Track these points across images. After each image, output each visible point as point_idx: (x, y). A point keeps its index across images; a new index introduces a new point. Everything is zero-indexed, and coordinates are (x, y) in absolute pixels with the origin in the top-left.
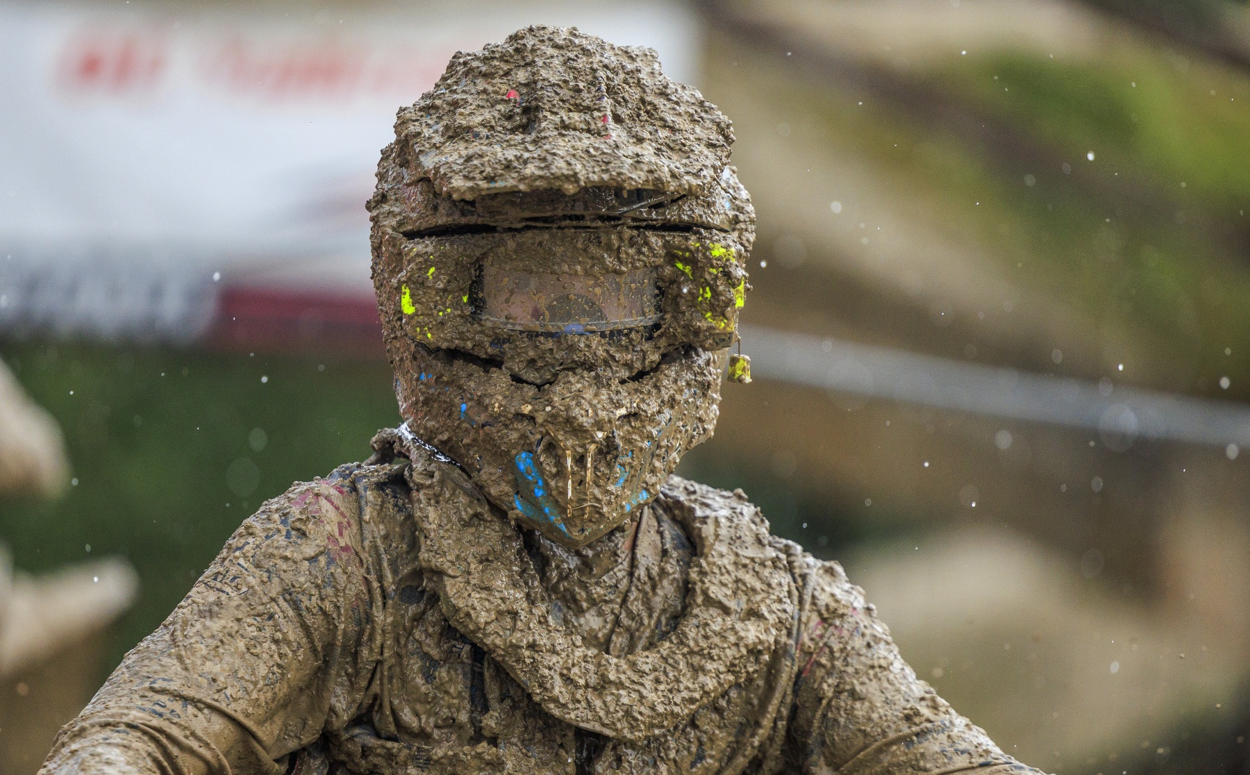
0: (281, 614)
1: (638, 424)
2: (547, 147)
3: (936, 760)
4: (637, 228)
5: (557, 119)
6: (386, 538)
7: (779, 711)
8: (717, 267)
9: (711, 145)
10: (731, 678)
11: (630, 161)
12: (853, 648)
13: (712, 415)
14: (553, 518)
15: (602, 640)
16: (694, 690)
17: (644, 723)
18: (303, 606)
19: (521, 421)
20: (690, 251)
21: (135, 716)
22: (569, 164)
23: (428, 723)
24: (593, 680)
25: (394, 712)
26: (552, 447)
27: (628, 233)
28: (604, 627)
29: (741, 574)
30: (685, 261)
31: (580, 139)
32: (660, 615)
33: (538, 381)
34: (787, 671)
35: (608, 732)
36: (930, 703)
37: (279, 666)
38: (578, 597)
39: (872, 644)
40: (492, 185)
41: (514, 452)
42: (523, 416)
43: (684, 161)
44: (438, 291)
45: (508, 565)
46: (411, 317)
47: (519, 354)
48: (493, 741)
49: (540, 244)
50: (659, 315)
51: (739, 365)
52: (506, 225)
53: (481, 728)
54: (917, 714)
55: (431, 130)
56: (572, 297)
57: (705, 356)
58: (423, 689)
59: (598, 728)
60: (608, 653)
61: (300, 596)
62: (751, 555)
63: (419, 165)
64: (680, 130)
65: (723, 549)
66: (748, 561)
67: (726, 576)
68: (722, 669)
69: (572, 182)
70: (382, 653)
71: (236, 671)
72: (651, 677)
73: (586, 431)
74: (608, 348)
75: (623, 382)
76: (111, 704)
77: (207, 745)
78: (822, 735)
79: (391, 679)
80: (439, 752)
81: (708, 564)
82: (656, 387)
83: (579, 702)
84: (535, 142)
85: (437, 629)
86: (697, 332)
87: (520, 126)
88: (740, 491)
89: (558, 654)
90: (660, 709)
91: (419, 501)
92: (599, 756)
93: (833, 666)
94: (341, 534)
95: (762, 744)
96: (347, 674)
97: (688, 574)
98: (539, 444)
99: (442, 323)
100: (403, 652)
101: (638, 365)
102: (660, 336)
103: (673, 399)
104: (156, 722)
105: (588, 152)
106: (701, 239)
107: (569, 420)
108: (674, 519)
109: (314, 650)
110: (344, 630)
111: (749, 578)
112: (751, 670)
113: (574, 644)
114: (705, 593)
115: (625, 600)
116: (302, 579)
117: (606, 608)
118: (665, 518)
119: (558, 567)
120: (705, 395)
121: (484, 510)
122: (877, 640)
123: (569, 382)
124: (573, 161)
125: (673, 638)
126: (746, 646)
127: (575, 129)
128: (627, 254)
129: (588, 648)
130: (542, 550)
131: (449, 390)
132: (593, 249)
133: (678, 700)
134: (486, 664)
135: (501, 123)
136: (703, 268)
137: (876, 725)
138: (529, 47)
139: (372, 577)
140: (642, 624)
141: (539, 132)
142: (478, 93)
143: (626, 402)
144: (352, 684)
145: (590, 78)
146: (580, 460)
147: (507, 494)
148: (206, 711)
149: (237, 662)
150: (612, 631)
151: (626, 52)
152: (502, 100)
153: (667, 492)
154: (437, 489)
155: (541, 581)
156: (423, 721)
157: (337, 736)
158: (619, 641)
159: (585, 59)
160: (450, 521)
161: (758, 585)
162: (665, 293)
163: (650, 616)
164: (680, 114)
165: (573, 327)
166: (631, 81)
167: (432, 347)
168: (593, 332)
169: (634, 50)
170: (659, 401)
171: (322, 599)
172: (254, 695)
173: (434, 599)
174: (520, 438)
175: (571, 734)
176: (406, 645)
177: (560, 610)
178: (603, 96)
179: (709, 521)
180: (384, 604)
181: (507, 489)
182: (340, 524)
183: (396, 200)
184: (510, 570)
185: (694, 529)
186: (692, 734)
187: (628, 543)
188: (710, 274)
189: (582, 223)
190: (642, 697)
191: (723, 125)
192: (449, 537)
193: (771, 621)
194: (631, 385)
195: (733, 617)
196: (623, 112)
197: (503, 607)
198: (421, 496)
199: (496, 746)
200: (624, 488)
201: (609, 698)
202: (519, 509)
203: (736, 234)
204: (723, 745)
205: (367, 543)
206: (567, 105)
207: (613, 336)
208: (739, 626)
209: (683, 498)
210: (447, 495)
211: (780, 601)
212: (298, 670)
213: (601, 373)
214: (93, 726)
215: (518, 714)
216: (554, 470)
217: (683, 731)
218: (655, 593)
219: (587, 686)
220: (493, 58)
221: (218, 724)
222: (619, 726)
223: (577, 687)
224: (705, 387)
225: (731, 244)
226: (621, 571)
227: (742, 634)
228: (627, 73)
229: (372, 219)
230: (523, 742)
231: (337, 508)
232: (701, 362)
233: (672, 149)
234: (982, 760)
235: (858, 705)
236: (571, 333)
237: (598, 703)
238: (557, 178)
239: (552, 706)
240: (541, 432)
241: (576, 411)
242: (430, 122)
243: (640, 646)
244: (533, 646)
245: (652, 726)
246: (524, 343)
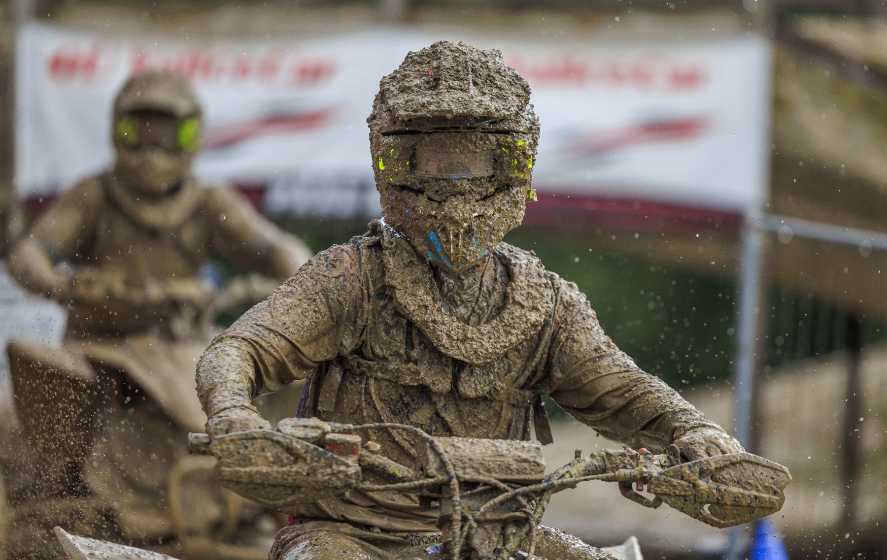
0: (319, 300)
1: (483, 220)
2: (440, 97)
3: (605, 369)
4: (484, 132)
5: (447, 84)
6: (371, 270)
7: (544, 350)
8: (520, 150)
9: (518, 96)
10: (523, 337)
11: (477, 104)
12: (576, 320)
13: (520, 215)
14: (445, 261)
15: (466, 319)
16: (506, 342)
17: (483, 357)
18: (330, 297)
19: (431, 218)
20: (508, 143)
21: (247, 335)
22: (449, 105)
23: (386, 353)
24: (461, 337)
25: (371, 348)
26: (444, 230)
27: (479, 135)
28: (467, 313)
29: (530, 290)
30: (506, 147)
31: (456, 94)
32: (492, 308)
33: (439, 200)
34: (549, 332)
35: (466, 360)
36: (607, 344)
37: (315, 322)
38: (456, 299)
39: (586, 318)
40: (416, 114)
41: (428, 232)
42: (432, 215)
43: (503, 103)
44: (395, 160)
45: (425, 284)
46: (383, 171)
47: (431, 188)
48: (416, 363)
49: (440, 139)
50: (494, 171)
51: (531, 193)
52: (425, 131)
53: (410, 357)
54: (600, 348)
55: (394, 88)
56: (454, 163)
57: (516, 189)
58: (385, 338)
59: (462, 358)
60: (468, 324)
61: (329, 293)
62: (535, 282)
63: (387, 103)
64: (504, 89)
65: (522, 278)
66: (533, 284)
67: (523, 291)
68: (519, 333)
69: (450, 114)
70: (367, 322)
71: (295, 321)
72: (487, 336)
73: (459, 223)
74: (471, 186)
75: (477, 201)
76: (237, 328)
77: (277, 351)
78: (559, 358)
79: (370, 333)
80: (391, 367)
81: (515, 285)
82: (493, 203)
83: (454, 346)
84: (436, 94)
85: (392, 312)
86: (511, 179)
87: (432, 87)
88: (533, 251)
89: (445, 325)
90: (490, 350)
91: (386, 255)
92: (463, 370)
93: (566, 328)
94: (351, 268)
95: (536, 365)
96: (351, 330)
97: (506, 290)
98: (438, 228)
99: (397, 174)
100: (377, 322)
101: (484, 193)
102: (495, 180)
103: (500, 208)
104: (255, 338)
105: (458, 100)
106: (513, 137)
107: (451, 218)
108: (502, 264)
109: (332, 318)
110: (348, 310)
111: (534, 292)
112: (532, 333)
113: (453, 320)
114: (513, 298)
115: (477, 301)
116: (331, 286)
117: (469, 305)
118: (498, 263)
119: (447, 285)
120: (516, 207)
121: (415, 259)
122: (588, 316)
123: (452, 201)
124: (451, 104)
125: (498, 318)
126: (530, 323)
127: (455, 89)
128: (479, 144)
129: (460, 323)
130: (441, 278)
131: (401, 203)
132: (464, 142)
133: (498, 346)
134: (413, 328)
135: (424, 85)
136: (513, 151)
137: (583, 353)
138: (439, 50)
139: (364, 288)
140: (484, 312)
141: (439, 90)
142: (416, 71)
143: (478, 210)
144: (353, 335)
145: (464, 65)
146: (456, 236)
147: (425, 250)
148: (279, 337)
149: (297, 317)
150: (471, 315)
151: (483, 53)
152: (426, 75)
153: (500, 251)
154: (394, 250)
155: (440, 292)
156: (385, 352)
157: (346, 358)
158: (474, 319)
159: (463, 56)
160: (399, 264)
161: (538, 295)
162: (497, 162)
163: (488, 309)
164: (505, 82)
165: (454, 176)
166: (484, 66)
167: (393, 184)
168: (464, 179)
169: (487, 52)
170: (493, 210)
171: (339, 296)
172: (302, 333)
173: (391, 298)
174: (430, 226)
175: (450, 361)
176: (378, 319)
177: (448, 305)
178: (469, 74)
179: (517, 266)
180: (369, 301)
181: (426, 248)
182: (351, 264)
183: (380, 118)
184: (426, 287)
185: (510, 268)
186: (506, 361)
187: (481, 274)
188: (517, 153)
189: (459, 130)
190: (482, 345)
191: (525, 86)
192: (399, 272)
193: (542, 312)
194: (481, 202)
195: (526, 309)
196: (479, 81)
197: (421, 304)
198: (387, 252)
199: (417, 365)
200: (477, 248)
201: (467, 345)
202: (430, 257)
203: (531, 135)
204: (519, 366)
205: (362, 273)
206: (453, 78)
207: (473, 180)
208: (527, 314)
209: (506, 254)
210: (399, 252)
211: (547, 303)
212: (323, 325)
213: (466, 197)
214: (227, 337)
215: (427, 350)
216: (445, 240)
217: (502, 359)
218: (490, 298)
219: (458, 339)
220: (423, 55)
221: (283, 343)
222: (471, 358)
223: (453, 340)
224: (516, 203)
225: (526, 140)
226: (476, 288)
227: (529, 317)
228: (482, 63)
229: (369, 126)
230: (429, 363)
231: (351, 257)
232: (514, 192)
233: (499, 98)
234: (625, 369)
235: (575, 345)
236: (454, 179)
237: (462, 347)
238: (443, 111)
239: (442, 348)
240: (439, 223)
241: (454, 214)
242: (394, 84)
243: (483, 322)
244: (434, 321)
245: (486, 358)
246: (433, 183)
